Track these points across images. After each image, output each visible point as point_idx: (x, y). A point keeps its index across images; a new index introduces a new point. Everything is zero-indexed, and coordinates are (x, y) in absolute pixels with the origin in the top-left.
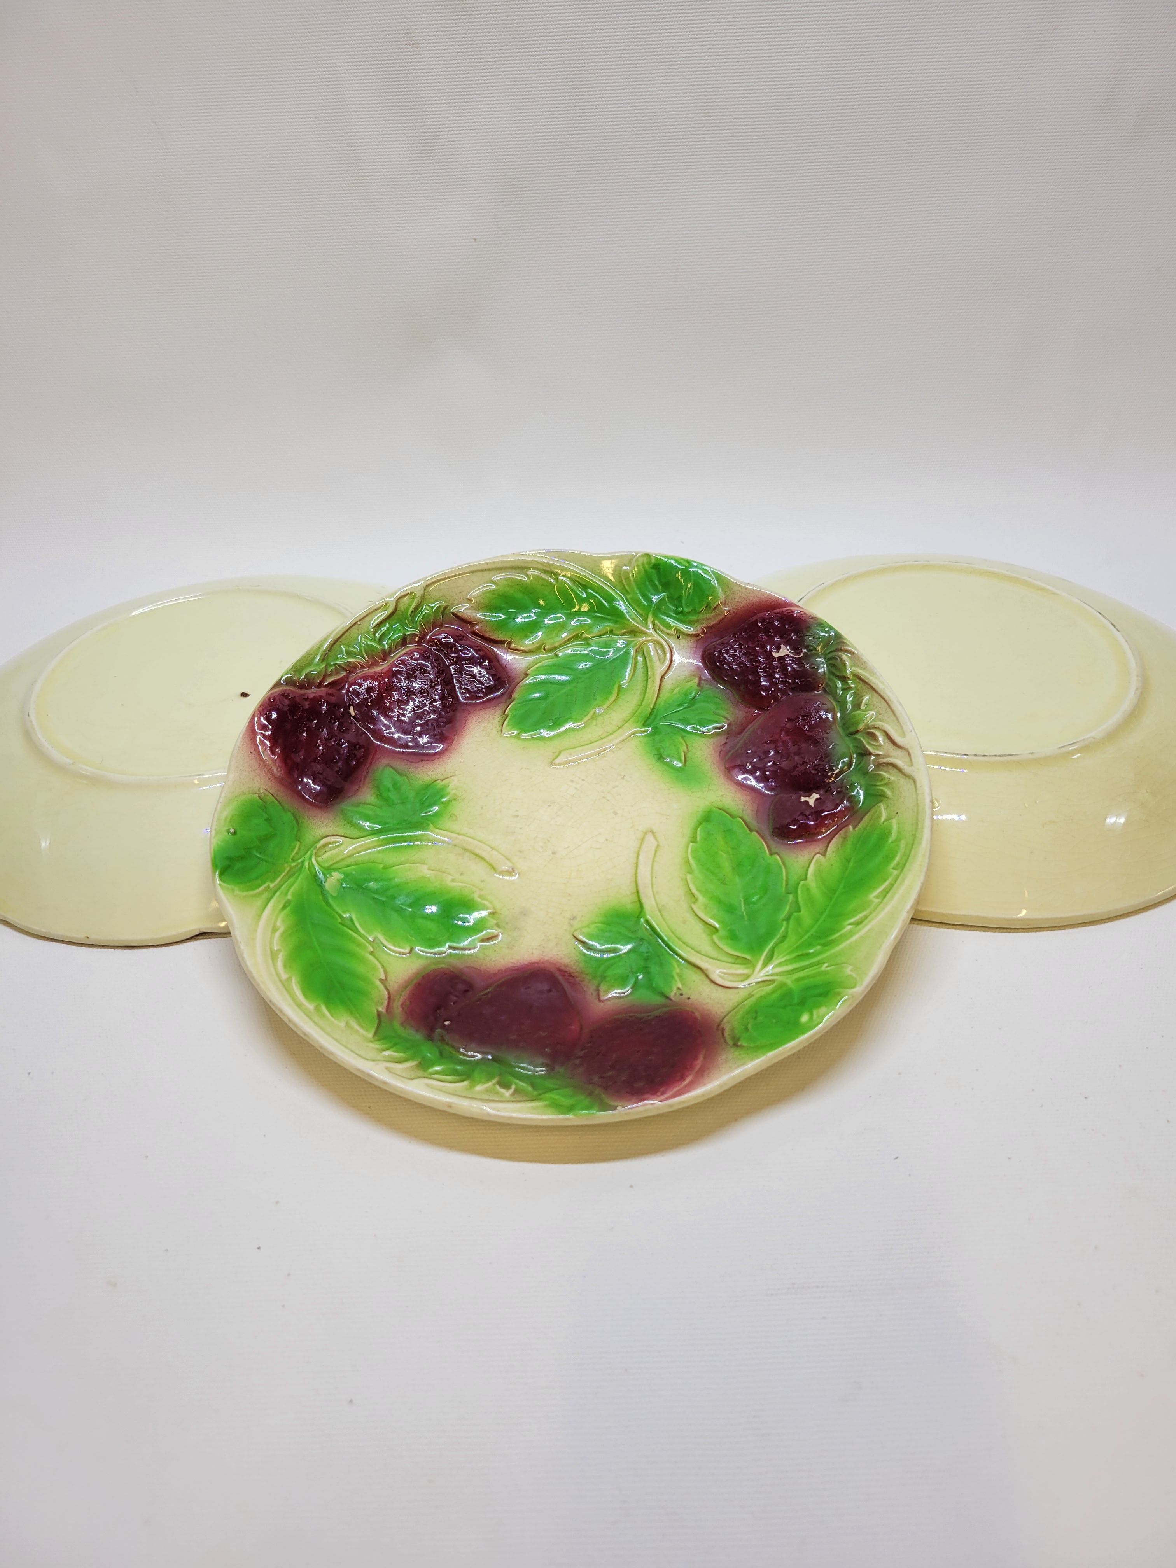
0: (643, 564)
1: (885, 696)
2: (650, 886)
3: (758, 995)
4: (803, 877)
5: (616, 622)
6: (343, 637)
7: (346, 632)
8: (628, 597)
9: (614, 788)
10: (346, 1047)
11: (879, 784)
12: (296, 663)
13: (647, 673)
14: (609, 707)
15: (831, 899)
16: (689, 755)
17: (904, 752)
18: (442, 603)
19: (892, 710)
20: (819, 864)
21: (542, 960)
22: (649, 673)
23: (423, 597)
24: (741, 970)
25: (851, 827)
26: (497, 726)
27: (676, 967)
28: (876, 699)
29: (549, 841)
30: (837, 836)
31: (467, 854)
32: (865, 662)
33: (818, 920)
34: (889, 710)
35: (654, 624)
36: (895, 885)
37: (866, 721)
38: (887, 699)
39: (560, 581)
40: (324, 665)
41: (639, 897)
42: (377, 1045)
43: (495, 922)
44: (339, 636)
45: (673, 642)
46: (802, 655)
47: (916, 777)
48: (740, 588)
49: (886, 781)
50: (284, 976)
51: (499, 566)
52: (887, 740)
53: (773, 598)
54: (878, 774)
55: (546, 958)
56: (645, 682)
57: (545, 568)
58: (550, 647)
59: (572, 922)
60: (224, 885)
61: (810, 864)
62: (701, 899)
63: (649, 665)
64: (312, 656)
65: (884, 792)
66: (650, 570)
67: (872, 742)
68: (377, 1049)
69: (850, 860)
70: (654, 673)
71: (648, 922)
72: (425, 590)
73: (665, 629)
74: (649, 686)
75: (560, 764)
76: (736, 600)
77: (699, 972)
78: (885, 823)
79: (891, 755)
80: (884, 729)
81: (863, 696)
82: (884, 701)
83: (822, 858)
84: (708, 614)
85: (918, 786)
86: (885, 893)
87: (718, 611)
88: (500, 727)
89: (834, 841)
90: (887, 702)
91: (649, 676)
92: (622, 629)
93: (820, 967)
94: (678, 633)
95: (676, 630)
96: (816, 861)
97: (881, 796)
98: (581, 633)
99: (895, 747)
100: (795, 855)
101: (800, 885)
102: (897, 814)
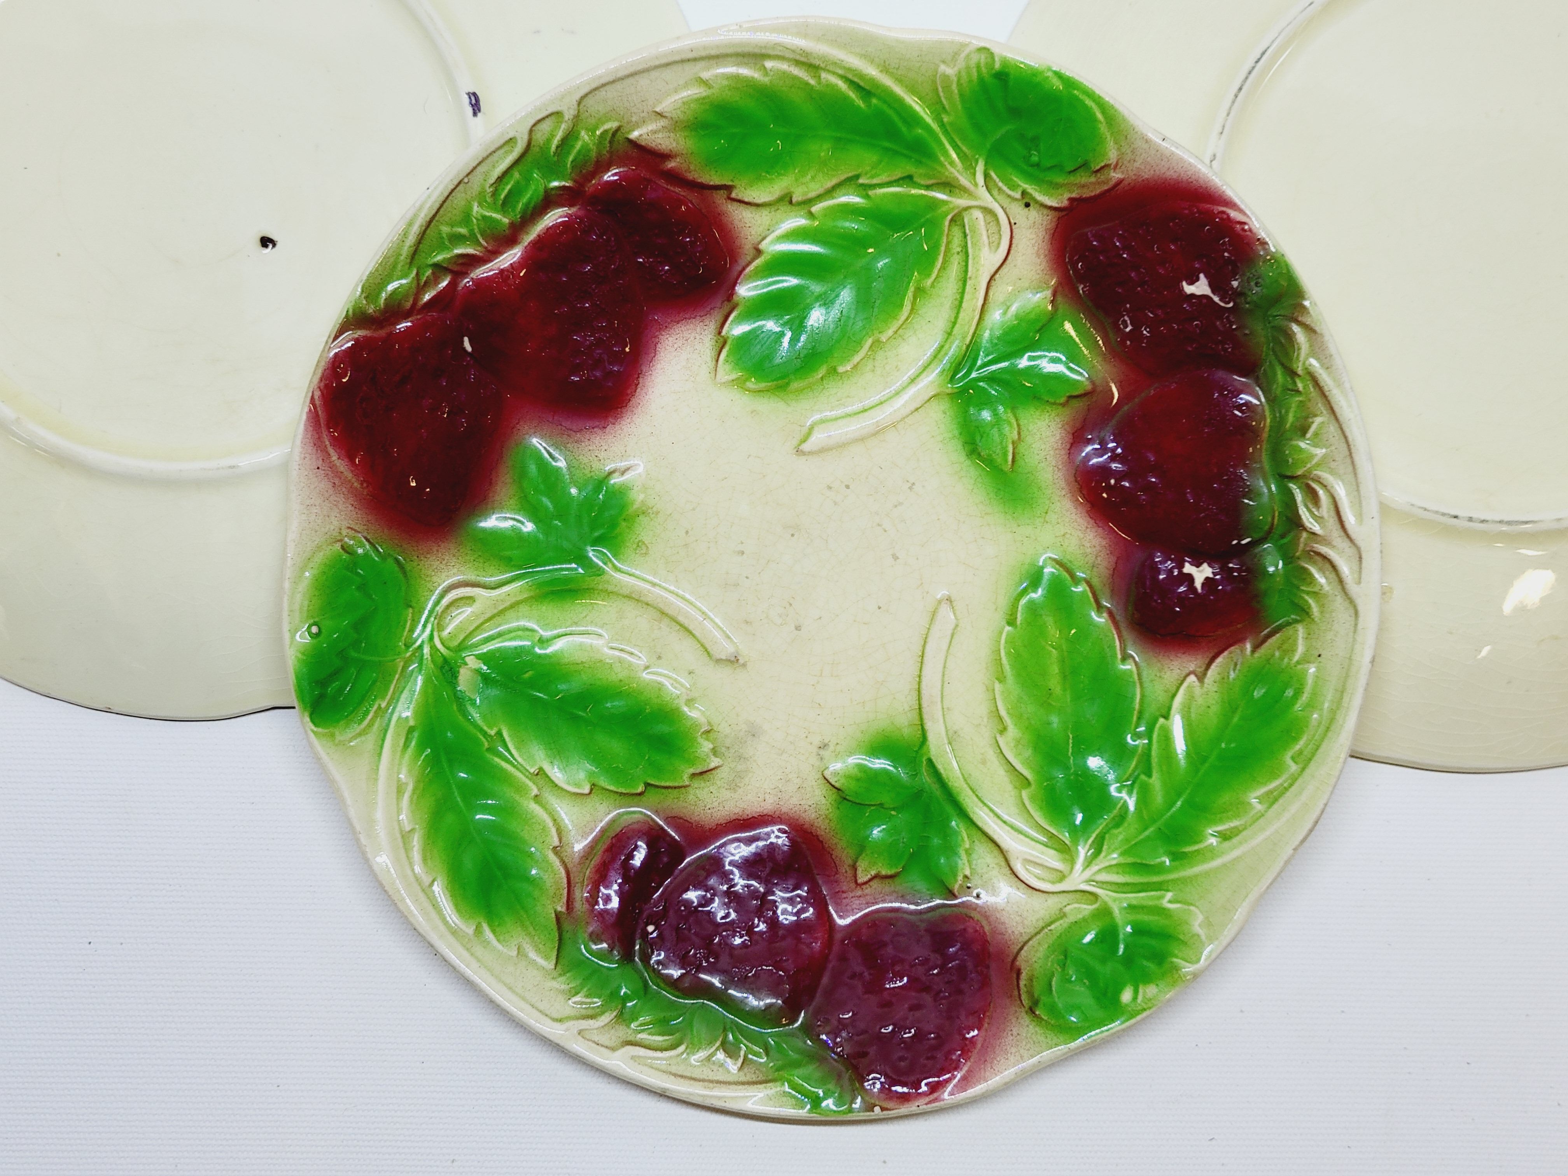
0: (978, 67)
1: (1348, 434)
2: (939, 699)
3: (1071, 918)
4: (1163, 711)
5: (920, 163)
6: (441, 212)
7: (444, 202)
8: (946, 119)
9: (895, 506)
10: (523, 998)
11: (1304, 588)
12: (367, 280)
13: (967, 266)
14: (896, 332)
15: (1197, 771)
16: (1021, 448)
17: (1354, 550)
18: (612, 125)
19: (1353, 463)
20: (1191, 697)
21: (777, 813)
22: (970, 267)
23: (577, 117)
24: (1055, 861)
25: (1248, 647)
26: (709, 359)
27: (966, 839)
28: (1332, 428)
29: (791, 605)
31: (666, 621)
32: (1331, 356)
33: (1172, 805)
34: (1348, 460)
35: (986, 176)
36: (1288, 794)
37: (1309, 466)
38: (1350, 439)
39: (823, 81)
40: (415, 272)
41: (921, 719)
42: (561, 984)
43: (711, 746)
44: (433, 212)
45: (1018, 211)
46: (1231, 305)
47: (1361, 608)
48: (1146, 146)
49: (1316, 589)
50: (427, 880)
51: (713, 52)
52: (1333, 513)
53: (1202, 182)
54: (1305, 570)
55: (784, 810)
56: (960, 283)
57: (798, 57)
58: (800, 199)
59: (822, 752)
60: (320, 730)
61: (1178, 688)
62: (1013, 731)
63: (970, 250)
64: (392, 260)
65: (1310, 607)
66: (988, 79)
67: (1311, 506)
68: (563, 992)
69: (1236, 709)
70: (978, 271)
71: (930, 761)
72: (579, 103)
73: (1005, 188)
74: (967, 297)
75: (810, 453)
76: (1137, 165)
77: (996, 852)
78: (1299, 667)
79: (1334, 543)
80: (1332, 491)
81: (1316, 416)
82: (1344, 440)
83: (1197, 683)
84: (1083, 178)
85: (1360, 626)
86: (1272, 799)
87: (1102, 177)
88: (714, 362)
89: (1219, 660)
90: (1349, 446)
91: (969, 274)
92: (930, 178)
93: (1162, 897)
94: (1027, 200)
95: (1024, 193)
96: (1188, 687)
97: (1303, 610)
98: (857, 177)
99: (1343, 534)
100: (1159, 665)
101: (1159, 725)
102: (1319, 659)
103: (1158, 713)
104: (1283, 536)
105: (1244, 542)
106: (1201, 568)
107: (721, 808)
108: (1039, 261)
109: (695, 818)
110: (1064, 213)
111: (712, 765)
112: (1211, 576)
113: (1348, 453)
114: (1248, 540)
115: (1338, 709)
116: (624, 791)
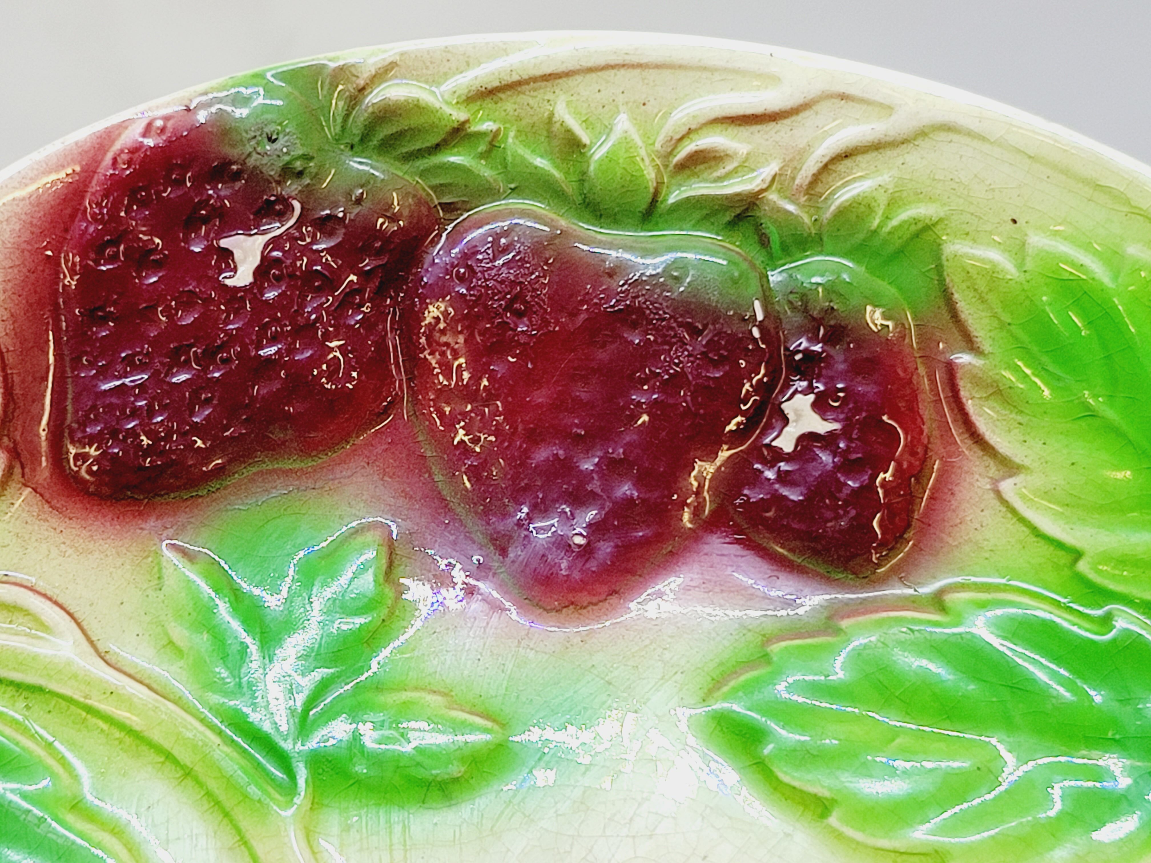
1: (602, 61)
4: (1064, 559)
11: (876, 223)
16: (465, 697)
17: (823, 107)
19: (658, 66)
20: (1046, 497)
22: (67, 692)
25: (966, 360)
32: (447, 51)
34: (652, 75)
37: (643, 153)
38: (613, 59)
46: (297, 206)
49: (883, 199)
52: (745, 131)
54: (842, 212)
61: (1022, 520)
63: (31, 679)
65: (916, 221)
67: (720, 172)
69: (1088, 408)
70: (75, 676)
78: (1029, 265)
79: (802, 144)
80: (702, 120)
81: (552, 115)
82: (612, 72)
83: (1018, 479)
89: (982, 425)
90: (623, 65)
91: (78, 697)
96: (1023, 498)
97: (917, 235)
99: (787, 121)
100: (966, 548)
101: (1092, 576)
102: (1021, 222)
103: (1067, 572)
104: (764, 241)
105: (760, 317)
106: (791, 416)
108: (96, 554)
110: (18, 470)
112: (811, 397)
113: (637, 71)
114: (757, 305)
115: (1127, 202)
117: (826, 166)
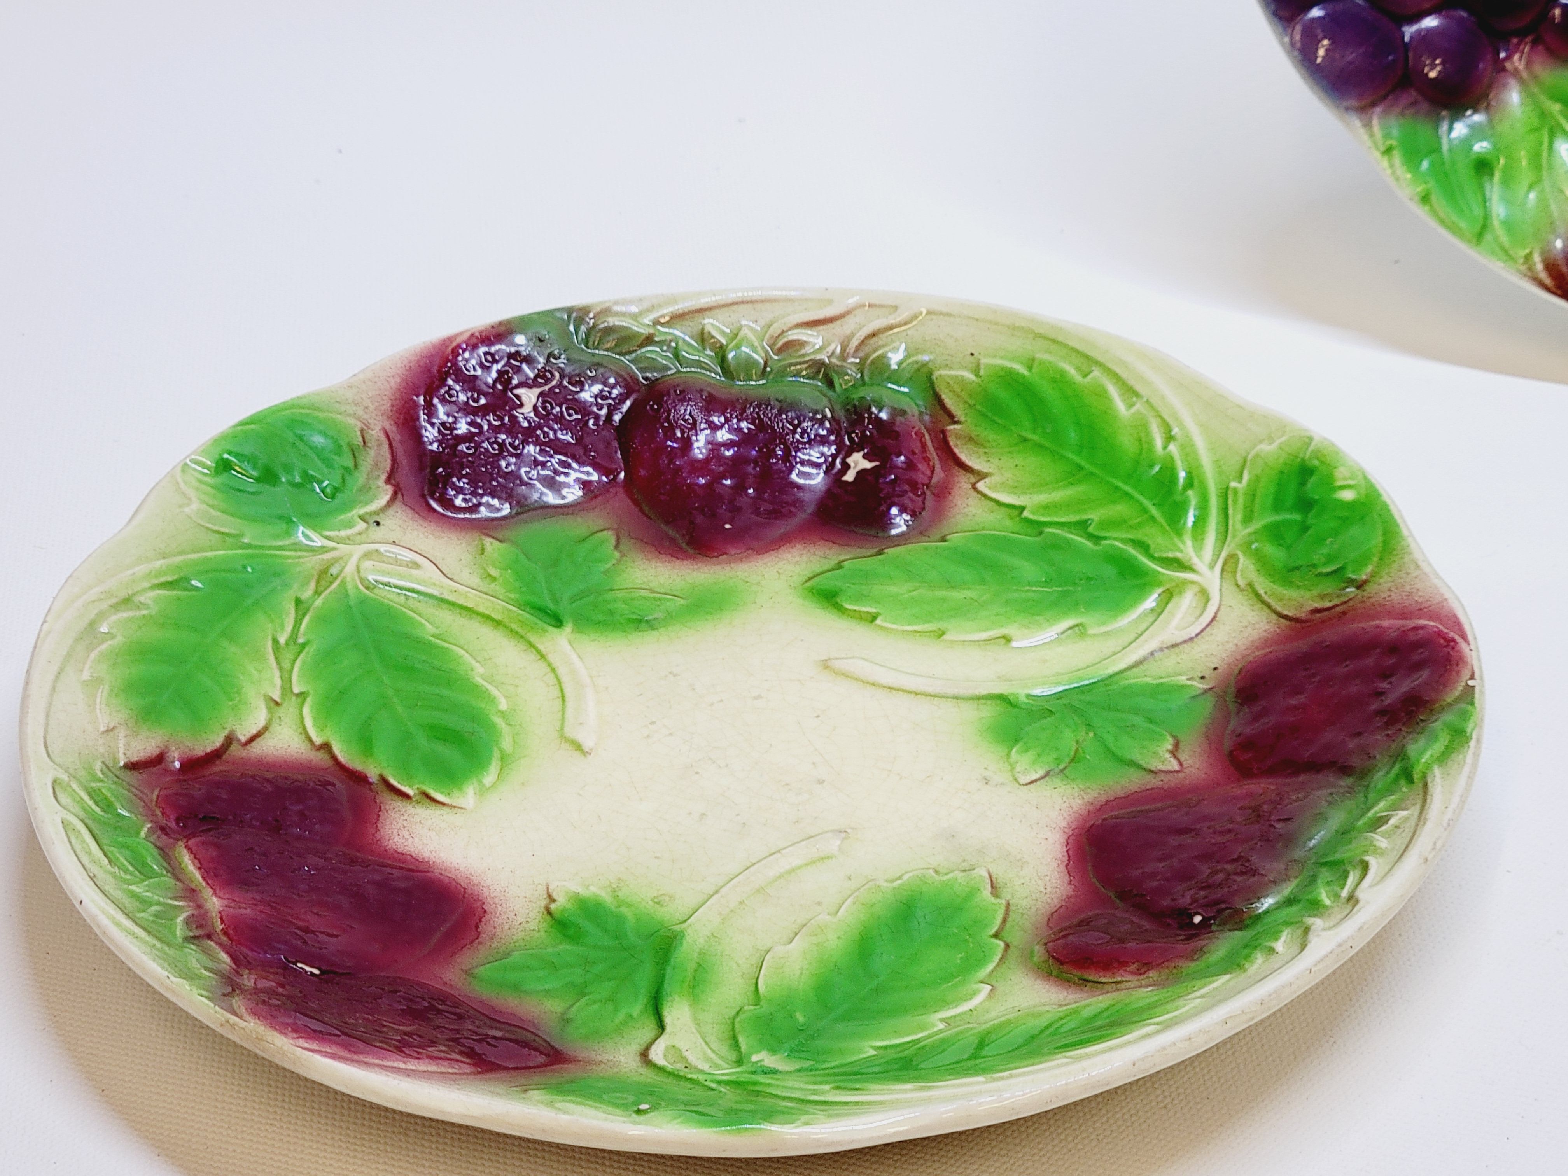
0: (201, 482)
2: (949, 682)
3: (1254, 575)
4: (1015, 512)
5: (285, 584)
9: (694, 689)
11: (894, 366)
15: (1091, 474)
16: (661, 589)
19: (762, 301)
20: (1000, 486)
24: (1186, 601)
25: (952, 428)
26: (438, 812)
28: (722, 314)
29: (787, 785)
30: (956, 450)
32: (646, 299)
33: (1127, 494)
34: (759, 306)
35: (331, 539)
36: (1124, 376)
37: (756, 346)
38: (735, 299)
43: (958, 872)
45: (381, 533)
47: (923, 308)
48: (354, 390)
49: (897, 354)
52: (815, 329)
54: (873, 362)
55: (1064, 824)
57: (110, 604)
59: (993, 782)
61: (990, 498)
62: (1010, 630)
65: (916, 363)
66: (222, 481)
67: (803, 351)
69: (1023, 438)
73: (349, 532)
76: (372, 407)
78: (982, 373)
79: (850, 332)
80: (790, 325)
81: (703, 330)
82: (736, 307)
83: (987, 480)
84: (367, 460)
85: (945, 310)
86: (1130, 392)
87: (372, 443)
88: (445, 808)
89: (963, 457)
90: (743, 302)
91: (436, 594)
92: (308, 583)
93: (1236, 491)
94: (371, 521)
95: (362, 518)
96: (990, 488)
97: (920, 369)
98: (275, 641)
99: (838, 322)
100: (958, 517)
101: (1031, 517)
102: (976, 354)
103: (1017, 518)
105: (829, 415)
106: (852, 465)
107: (1047, 878)
108: (446, 538)
109: (1056, 903)
111: (986, 875)
112: (863, 453)
113: (750, 305)
114: (828, 410)
115: (1033, 332)
116: (999, 956)
117: (863, 341)
